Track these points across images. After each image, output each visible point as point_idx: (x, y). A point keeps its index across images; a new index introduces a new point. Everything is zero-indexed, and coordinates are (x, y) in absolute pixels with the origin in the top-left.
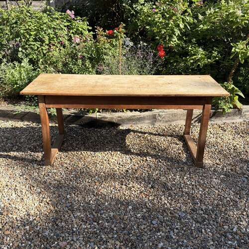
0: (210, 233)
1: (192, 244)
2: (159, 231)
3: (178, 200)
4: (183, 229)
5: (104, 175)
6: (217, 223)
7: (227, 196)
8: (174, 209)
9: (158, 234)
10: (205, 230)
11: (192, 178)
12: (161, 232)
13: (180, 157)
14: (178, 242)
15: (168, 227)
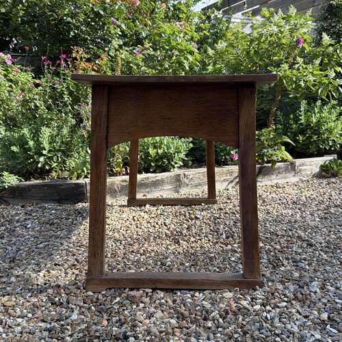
8: (282, 248)
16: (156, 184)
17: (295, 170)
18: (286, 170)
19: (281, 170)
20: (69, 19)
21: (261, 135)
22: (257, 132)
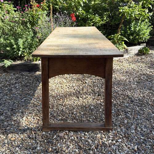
0: (149, 110)
1: (143, 118)
4: (133, 111)
5: (62, 95)
6: (149, 104)
7: (145, 91)
8: (120, 103)
10: (145, 109)
11: (120, 87)
12: (121, 116)
14: (134, 118)
15: (124, 112)
17: (128, 52)
21: (114, 37)
22: (112, 36)
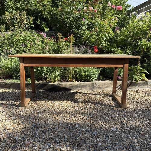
0: (135, 139)
1: (122, 145)
2: (98, 137)
3: (111, 123)
4: (115, 137)
5: (59, 111)
6: (140, 134)
7: (144, 121)
8: (108, 127)
9: (98, 139)
10: (131, 137)
11: (120, 113)
12: (99, 139)
13: (110, 104)
14: (112, 143)
15: (105, 136)
16: (83, 86)
17: (148, 84)
18: (144, 84)
19: (141, 84)
20: (66, 20)
22: (132, 67)
